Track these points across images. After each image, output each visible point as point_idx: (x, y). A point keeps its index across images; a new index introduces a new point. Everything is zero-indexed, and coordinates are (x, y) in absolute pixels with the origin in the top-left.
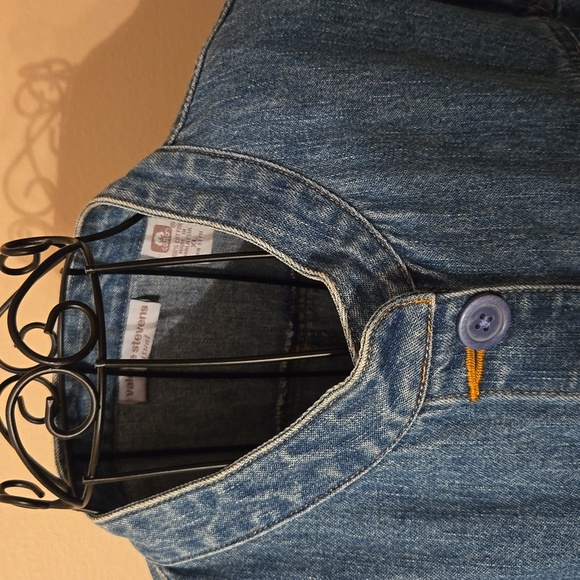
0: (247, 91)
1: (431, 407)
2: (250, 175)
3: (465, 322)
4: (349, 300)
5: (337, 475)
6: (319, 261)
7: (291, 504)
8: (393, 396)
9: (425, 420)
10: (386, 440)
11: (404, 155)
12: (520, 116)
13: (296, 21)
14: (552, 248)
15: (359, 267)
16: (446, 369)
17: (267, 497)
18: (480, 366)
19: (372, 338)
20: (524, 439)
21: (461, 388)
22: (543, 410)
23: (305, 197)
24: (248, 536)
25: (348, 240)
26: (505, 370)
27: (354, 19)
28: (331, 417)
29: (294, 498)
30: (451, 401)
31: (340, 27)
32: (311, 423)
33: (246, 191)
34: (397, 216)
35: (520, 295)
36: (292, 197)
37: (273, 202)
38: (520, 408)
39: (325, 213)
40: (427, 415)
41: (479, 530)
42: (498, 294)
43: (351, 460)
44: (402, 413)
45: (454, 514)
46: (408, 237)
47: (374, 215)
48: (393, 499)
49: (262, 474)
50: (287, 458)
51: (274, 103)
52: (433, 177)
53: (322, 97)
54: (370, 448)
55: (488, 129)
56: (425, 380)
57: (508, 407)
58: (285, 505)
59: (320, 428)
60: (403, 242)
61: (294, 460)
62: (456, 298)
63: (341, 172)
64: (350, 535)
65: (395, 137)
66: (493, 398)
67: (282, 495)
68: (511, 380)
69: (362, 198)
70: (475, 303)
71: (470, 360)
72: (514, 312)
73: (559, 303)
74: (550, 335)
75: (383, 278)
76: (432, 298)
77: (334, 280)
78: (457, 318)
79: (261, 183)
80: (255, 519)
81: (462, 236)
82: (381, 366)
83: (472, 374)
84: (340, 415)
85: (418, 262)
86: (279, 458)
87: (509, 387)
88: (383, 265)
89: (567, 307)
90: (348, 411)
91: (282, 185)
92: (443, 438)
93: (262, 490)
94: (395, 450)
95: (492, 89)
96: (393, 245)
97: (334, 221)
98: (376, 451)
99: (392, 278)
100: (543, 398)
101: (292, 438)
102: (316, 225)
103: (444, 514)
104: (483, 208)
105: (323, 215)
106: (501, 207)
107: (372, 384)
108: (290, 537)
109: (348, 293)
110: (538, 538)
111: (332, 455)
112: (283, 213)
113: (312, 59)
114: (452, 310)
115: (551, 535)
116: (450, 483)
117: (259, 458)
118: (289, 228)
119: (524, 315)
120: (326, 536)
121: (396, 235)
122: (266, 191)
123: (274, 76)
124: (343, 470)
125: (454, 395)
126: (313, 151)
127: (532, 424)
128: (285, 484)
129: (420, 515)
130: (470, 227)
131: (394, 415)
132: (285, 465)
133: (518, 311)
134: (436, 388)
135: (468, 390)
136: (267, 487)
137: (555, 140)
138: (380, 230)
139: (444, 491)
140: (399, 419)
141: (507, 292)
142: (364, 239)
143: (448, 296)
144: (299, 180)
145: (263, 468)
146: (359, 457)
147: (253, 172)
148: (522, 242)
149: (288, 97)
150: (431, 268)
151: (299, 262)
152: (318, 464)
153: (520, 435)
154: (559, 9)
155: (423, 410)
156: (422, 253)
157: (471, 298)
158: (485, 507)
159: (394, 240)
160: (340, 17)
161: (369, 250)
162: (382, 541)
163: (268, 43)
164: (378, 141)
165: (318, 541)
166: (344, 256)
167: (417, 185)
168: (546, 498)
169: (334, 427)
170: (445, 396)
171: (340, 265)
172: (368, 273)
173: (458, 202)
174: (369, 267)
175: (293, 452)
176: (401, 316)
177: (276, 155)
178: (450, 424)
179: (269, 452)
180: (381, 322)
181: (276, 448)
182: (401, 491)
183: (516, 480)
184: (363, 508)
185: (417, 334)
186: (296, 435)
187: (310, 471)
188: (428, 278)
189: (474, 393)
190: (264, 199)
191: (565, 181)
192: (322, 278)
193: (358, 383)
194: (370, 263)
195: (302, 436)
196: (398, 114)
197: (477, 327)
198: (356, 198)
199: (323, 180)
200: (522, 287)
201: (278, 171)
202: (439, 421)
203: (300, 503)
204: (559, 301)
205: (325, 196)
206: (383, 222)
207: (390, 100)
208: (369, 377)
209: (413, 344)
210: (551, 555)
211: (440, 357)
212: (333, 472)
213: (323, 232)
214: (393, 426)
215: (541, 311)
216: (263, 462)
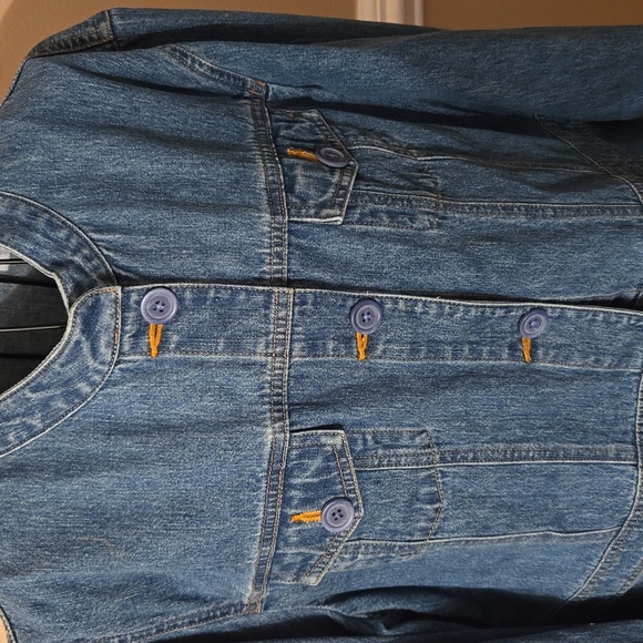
0: (15, 150)
1: (125, 361)
2: (14, 208)
3: (146, 305)
4: (69, 290)
5: (64, 406)
6: (56, 265)
7: (35, 426)
8: (94, 352)
9: (121, 370)
10: (94, 382)
11: (119, 197)
12: (202, 173)
13: (52, 104)
14: (210, 260)
15: (79, 269)
16: (133, 336)
17: (18, 422)
18: (159, 335)
19: (75, 313)
20: (187, 383)
21: (145, 349)
22: (201, 364)
23: (49, 223)
24: (8, 450)
25: (75, 252)
26: (175, 338)
27: (94, 103)
28: (56, 366)
29: (36, 422)
30: (138, 357)
31: (85, 108)
32: (44, 370)
33: (11, 218)
34: (110, 237)
35: (184, 289)
36: (41, 223)
37: (28, 226)
38: (186, 363)
39: (62, 234)
40: (122, 366)
41: (157, 441)
42: (169, 289)
43: (72, 396)
44: (102, 363)
45: (142, 433)
46: (116, 251)
47: (95, 236)
48: (104, 423)
49: (14, 406)
50: (29, 395)
51: (34, 159)
52: (135, 212)
53: (67, 156)
54: (84, 388)
55: (179, 181)
56: (117, 342)
57: (178, 363)
58: (30, 428)
59: (50, 374)
60: (111, 254)
61: (34, 396)
62: (138, 290)
63: (76, 207)
64: (75, 448)
65: (115, 185)
66: (167, 356)
67: (29, 421)
68: (179, 346)
69: (88, 224)
70: (151, 293)
71: (151, 331)
72: (180, 300)
73: (212, 295)
74: (205, 315)
75: (95, 277)
76: (119, 289)
77: (60, 277)
78: (138, 303)
79: (21, 213)
80: (11, 437)
81: (152, 251)
82: (83, 332)
83: (153, 340)
84: (62, 365)
85: (122, 268)
86: (24, 395)
87: (177, 348)
88: (96, 269)
89: (218, 298)
90: (68, 362)
91: (35, 215)
92: (134, 382)
93: (14, 417)
94: (101, 389)
95: (184, 154)
96: (105, 256)
97: (68, 239)
98: (88, 389)
99: (100, 277)
100: (201, 357)
101: (32, 381)
102: (56, 241)
103: (136, 432)
104: (166, 233)
105: (61, 235)
106: (178, 233)
107: (78, 343)
108: (35, 450)
109: (69, 286)
110: (194, 446)
111: (58, 392)
112: (33, 233)
113: (61, 130)
114: (134, 297)
115: (203, 444)
116: (141, 412)
117: (11, 395)
118: (38, 244)
119: (187, 303)
120: (59, 449)
121: (108, 249)
122: (23, 218)
123: (34, 141)
124: (67, 402)
125: (141, 354)
126: (58, 192)
127: (193, 373)
128: (29, 413)
129: (120, 433)
130: (158, 245)
131: (96, 364)
132: (28, 399)
133: (184, 300)
134: (126, 348)
135: (150, 350)
136: (18, 415)
137: (222, 190)
138: (97, 246)
139: (138, 418)
140: (100, 367)
141: (176, 287)
142: (86, 252)
143: (131, 288)
144: (47, 212)
145: (14, 402)
146: (77, 393)
147: (17, 205)
148: (190, 255)
149: (43, 155)
150: (130, 271)
151: (44, 266)
152: (51, 398)
153: (185, 380)
154: (270, 93)
155: (118, 363)
156: (123, 261)
157: (149, 290)
158: (163, 428)
159: (106, 252)
160: (85, 101)
161: (88, 259)
162: (95, 451)
163: (31, 118)
164: (103, 187)
165: (54, 452)
166: (72, 262)
167: (125, 217)
168: (203, 422)
169: (59, 374)
170: (135, 354)
171: (67, 267)
172: (86, 273)
173: (151, 229)
174: (87, 270)
175: (34, 390)
176: (98, 300)
177: (33, 194)
178: (138, 372)
179: (18, 390)
180: (83, 303)
181: (22, 388)
182: (109, 418)
183: (183, 410)
184: (84, 430)
185: (109, 312)
186: (35, 379)
187: (45, 404)
188: (126, 278)
189: (154, 352)
190: (23, 224)
191: (222, 217)
192: (53, 276)
193: (68, 342)
194: (88, 267)
195: (38, 380)
196: (120, 169)
197: (155, 309)
198: (84, 224)
199: (63, 212)
200: (186, 284)
201: (33, 205)
202: (132, 371)
203: (40, 426)
204: (212, 294)
205: (63, 222)
206: (102, 241)
207: (114, 159)
208: (75, 338)
209: (106, 318)
210: (201, 457)
211: (128, 328)
212: (61, 404)
213: (60, 246)
214: (97, 372)
215: (200, 300)
216: (14, 397)
